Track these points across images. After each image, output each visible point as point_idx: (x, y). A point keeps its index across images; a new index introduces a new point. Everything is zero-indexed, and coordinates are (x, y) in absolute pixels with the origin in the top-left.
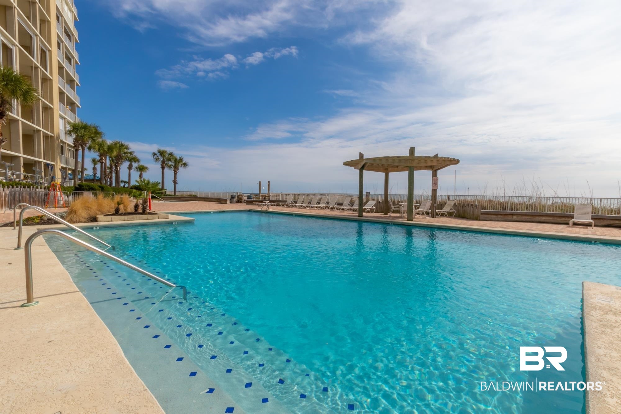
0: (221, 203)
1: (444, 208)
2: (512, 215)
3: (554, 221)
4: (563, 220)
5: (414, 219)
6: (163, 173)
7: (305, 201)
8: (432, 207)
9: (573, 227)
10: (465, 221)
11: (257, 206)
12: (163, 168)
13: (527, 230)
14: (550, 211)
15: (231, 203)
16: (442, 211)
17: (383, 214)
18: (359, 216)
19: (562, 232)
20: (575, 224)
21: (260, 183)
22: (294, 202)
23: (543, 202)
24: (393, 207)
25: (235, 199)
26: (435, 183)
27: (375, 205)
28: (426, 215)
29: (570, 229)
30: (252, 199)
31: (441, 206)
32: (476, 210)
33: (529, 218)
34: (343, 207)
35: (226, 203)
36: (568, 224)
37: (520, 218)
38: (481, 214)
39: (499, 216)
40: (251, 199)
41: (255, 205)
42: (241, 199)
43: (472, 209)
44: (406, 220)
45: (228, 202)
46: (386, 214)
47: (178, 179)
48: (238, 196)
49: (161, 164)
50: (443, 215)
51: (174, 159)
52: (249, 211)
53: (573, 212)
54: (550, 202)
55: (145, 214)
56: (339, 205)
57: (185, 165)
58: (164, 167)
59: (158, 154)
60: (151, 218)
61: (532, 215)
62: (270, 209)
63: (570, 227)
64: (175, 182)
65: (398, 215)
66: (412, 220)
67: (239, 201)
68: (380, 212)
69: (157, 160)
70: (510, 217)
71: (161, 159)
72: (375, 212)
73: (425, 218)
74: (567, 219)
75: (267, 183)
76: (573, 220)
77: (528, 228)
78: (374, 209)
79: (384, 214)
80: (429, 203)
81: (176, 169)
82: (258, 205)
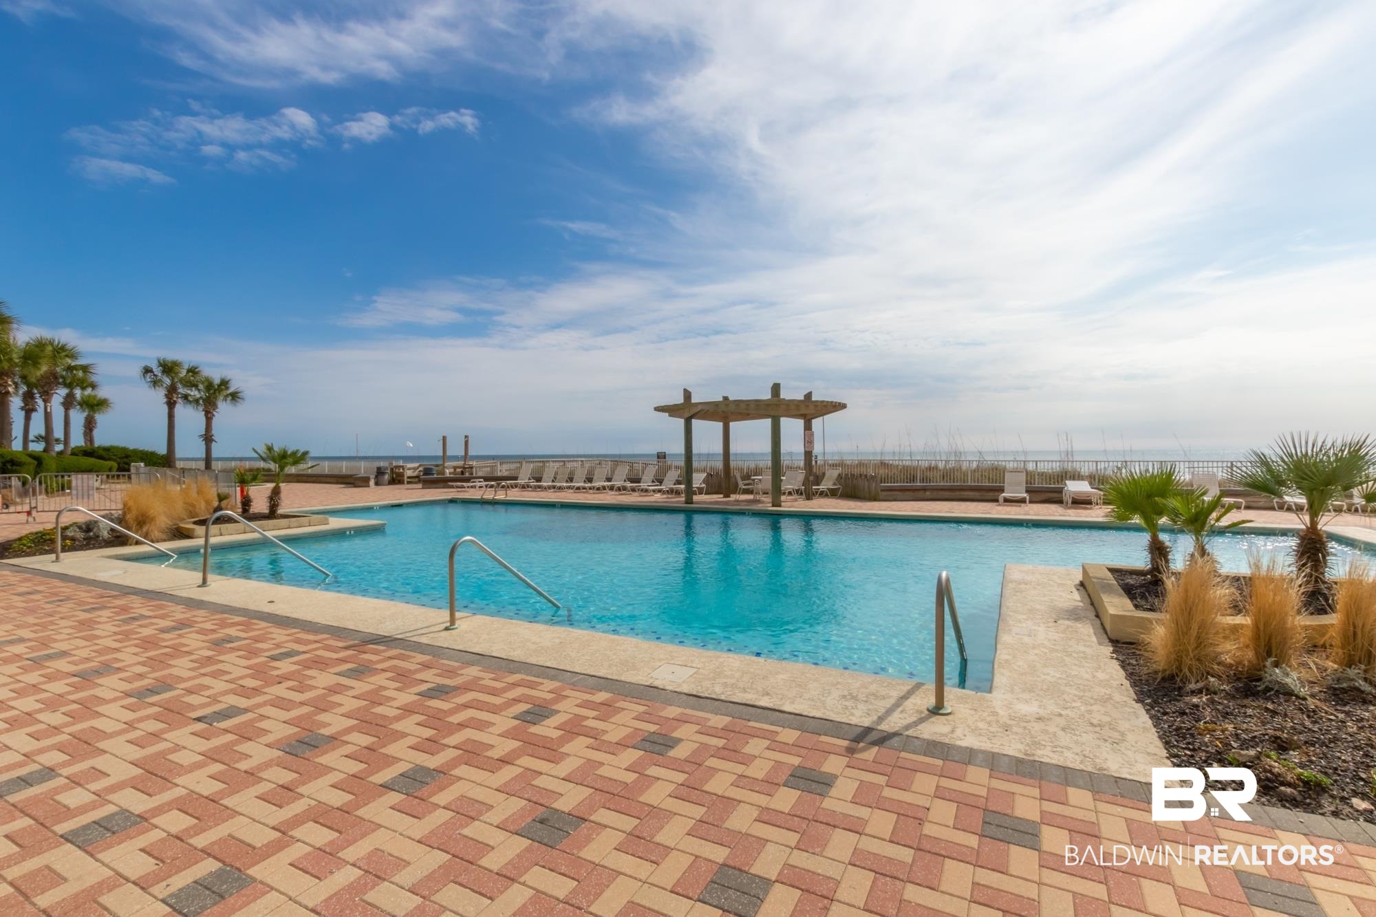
0: (355, 487)
1: (823, 482)
2: (924, 489)
3: (979, 498)
4: (991, 495)
5: (783, 504)
6: (171, 416)
7: (558, 477)
8: (806, 482)
9: (1004, 505)
10: (859, 504)
11: (455, 490)
12: (171, 405)
13: (947, 512)
14: (974, 482)
15: (377, 484)
16: (821, 487)
17: (722, 496)
18: (686, 503)
19: (990, 513)
20: (1006, 500)
21: (444, 439)
22: (534, 478)
23: (965, 466)
24: (741, 485)
25: (387, 477)
26: (809, 440)
27: (704, 481)
28: (795, 496)
29: (1000, 508)
30: (435, 476)
31: (818, 480)
32: (874, 485)
33: (947, 494)
34: (643, 485)
35: (369, 486)
36: (996, 501)
37: (935, 494)
38: (882, 490)
39: (907, 493)
40: (433, 474)
41: (452, 487)
42: (402, 475)
43: (866, 483)
44: (771, 505)
45: (372, 482)
46: (727, 496)
47: (215, 431)
48: (392, 469)
49: (166, 395)
50: (822, 494)
51: (206, 384)
52: (452, 501)
53: (1004, 483)
54: (975, 465)
55: (275, 518)
56: (631, 482)
57: (235, 396)
58: (175, 402)
59: (157, 371)
60: (296, 524)
61: (951, 489)
62: (489, 495)
63: (1000, 505)
64: (208, 438)
65: (751, 497)
66: (780, 506)
67: (397, 479)
68: (713, 494)
69: (156, 383)
70: (921, 494)
71: (167, 381)
72: (706, 494)
73: (796, 500)
74: (996, 494)
75: (463, 440)
76: (1003, 495)
77: (947, 510)
78: (702, 488)
79: (724, 497)
80: (801, 476)
81: (209, 406)
82: (457, 487)
